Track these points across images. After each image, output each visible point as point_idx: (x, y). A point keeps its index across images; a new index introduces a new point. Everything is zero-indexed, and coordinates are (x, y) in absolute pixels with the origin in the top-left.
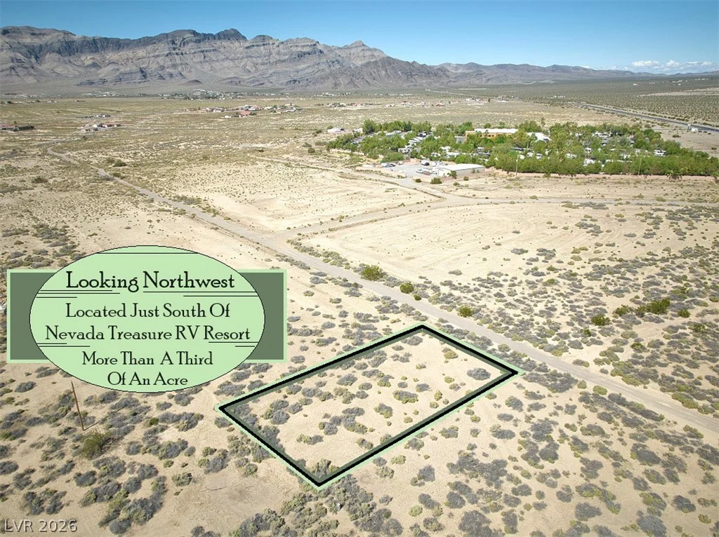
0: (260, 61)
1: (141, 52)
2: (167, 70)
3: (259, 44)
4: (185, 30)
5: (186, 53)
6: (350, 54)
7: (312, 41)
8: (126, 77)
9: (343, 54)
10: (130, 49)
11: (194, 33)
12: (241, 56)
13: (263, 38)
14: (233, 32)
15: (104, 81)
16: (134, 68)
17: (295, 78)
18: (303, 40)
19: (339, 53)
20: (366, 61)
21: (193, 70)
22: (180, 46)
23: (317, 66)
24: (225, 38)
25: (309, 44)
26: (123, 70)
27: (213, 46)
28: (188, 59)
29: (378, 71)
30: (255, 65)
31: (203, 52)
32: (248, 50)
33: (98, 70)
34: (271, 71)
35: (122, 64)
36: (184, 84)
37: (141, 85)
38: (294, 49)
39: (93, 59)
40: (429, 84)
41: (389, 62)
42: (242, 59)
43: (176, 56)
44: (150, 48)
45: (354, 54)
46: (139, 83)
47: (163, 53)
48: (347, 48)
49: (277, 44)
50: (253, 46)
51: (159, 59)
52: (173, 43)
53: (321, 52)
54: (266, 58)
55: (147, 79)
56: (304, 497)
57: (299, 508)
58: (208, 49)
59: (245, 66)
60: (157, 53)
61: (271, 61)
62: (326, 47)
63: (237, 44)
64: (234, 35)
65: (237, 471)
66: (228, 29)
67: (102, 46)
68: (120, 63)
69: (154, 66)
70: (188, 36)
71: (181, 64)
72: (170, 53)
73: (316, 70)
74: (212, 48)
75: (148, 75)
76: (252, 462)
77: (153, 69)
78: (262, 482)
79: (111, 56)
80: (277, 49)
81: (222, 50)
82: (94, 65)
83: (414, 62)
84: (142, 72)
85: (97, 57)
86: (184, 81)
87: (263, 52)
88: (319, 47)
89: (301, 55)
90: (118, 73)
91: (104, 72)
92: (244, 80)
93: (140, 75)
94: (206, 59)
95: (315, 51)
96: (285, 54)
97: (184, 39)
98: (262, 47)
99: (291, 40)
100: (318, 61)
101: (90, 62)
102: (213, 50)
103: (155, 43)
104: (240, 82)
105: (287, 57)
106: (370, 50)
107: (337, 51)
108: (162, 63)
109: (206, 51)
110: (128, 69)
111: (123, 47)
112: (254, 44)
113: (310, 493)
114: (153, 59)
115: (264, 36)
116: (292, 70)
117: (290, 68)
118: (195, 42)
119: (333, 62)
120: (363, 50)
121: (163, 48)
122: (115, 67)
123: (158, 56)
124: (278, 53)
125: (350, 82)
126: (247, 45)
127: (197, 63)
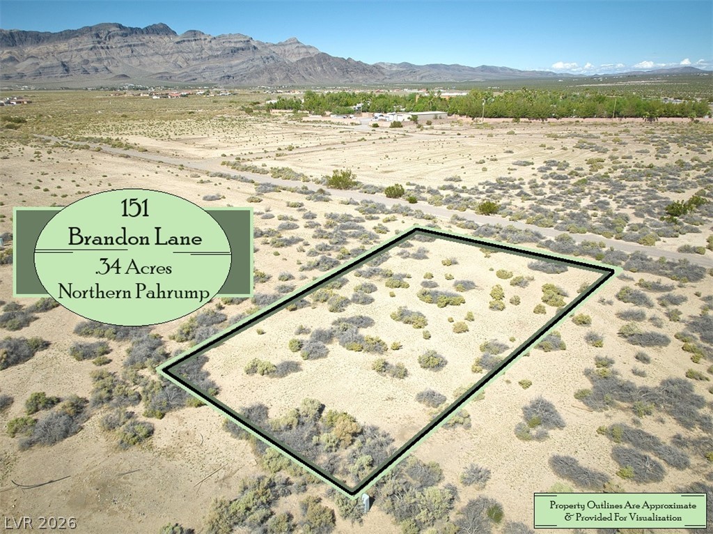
0: (191, 56)
1: (63, 46)
2: (92, 65)
3: (190, 39)
4: (110, 24)
5: (112, 47)
6: (285, 51)
7: (246, 37)
8: (46, 70)
9: (277, 50)
10: (51, 43)
11: (120, 26)
12: (171, 51)
13: (194, 33)
14: (162, 27)
15: (22, 75)
16: (55, 62)
17: (229, 74)
18: (236, 36)
19: (273, 50)
20: (301, 57)
21: (120, 64)
22: (106, 40)
23: (251, 62)
24: (153, 33)
25: (242, 40)
26: (42, 64)
27: (141, 41)
28: (114, 53)
29: (314, 67)
30: (187, 60)
31: (130, 46)
32: (179, 46)
33: (16, 64)
34: (203, 67)
35: (42, 58)
36: (110, 79)
37: (64, 79)
38: (227, 45)
39: (10, 53)
40: (365, 80)
41: (324, 58)
42: (172, 54)
43: (101, 50)
44: (72, 41)
45: (288, 51)
46: (61, 77)
47: (87, 46)
48: (281, 44)
49: (209, 39)
50: (184, 41)
51: (83, 53)
52: (98, 36)
53: (255, 48)
54: (198, 54)
55: (70, 74)
56: (272, 485)
57: (258, 514)
58: (136, 43)
59: (175, 62)
60: (79, 47)
61: (203, 56)
62: (260, 43)
63: (166, 39)
64: (163, 30)
65: (102, 439)
66: (157, 23)
67: (20, 40)
68: (39, 57)
69: (77, 60)
70: (113, 29)
71: (107, 58)
72: (94, 47)
73: (250, 66)
74: (140, 43)
75: (71, 69)
76: (142, 419)
77: (76, 63)
78: (163, 458)
79: (30, 49)
80: (209, 44)
81: (151, 44)
82: (12, 59)
83: (349, 59)
84: (64, 66)
85: (15, 51)
86: (110, 76)
87: (195, 47)
88: (253, 43)
89: (235, 51)
90: (38, 67)
91: (22, 66)
92: (175, 75)
93: (61, 69)
94: (134, 53)
95: (248, 46)
96: (217, 50)
97: (109, 32)
98: (193, 42)
99: (223, 36)
100: (251, 56)
101: (7, 56)
102: (142, 45)
103: (77, 36)
104: (170, 77)
105: (219, 53)
106: (304, 47)
107: (271, 48)
108: (86, 57)
109: (134, 45)
110: (49, 63)
111: (43, 41)
112: (185, 39)
113: (284, 474)
114: (75, 53)
115: (195, 31)
116: (225, 65)
117: (224, 63)
118: (122, 36)
119: (268, 59)
120: (298, 47)
121: (87, 41)
122: (35, 61)
123: (81, 50)
124: (211, 49)
125: (286, 77)
126: (178, 39)
127: (125, 57)
